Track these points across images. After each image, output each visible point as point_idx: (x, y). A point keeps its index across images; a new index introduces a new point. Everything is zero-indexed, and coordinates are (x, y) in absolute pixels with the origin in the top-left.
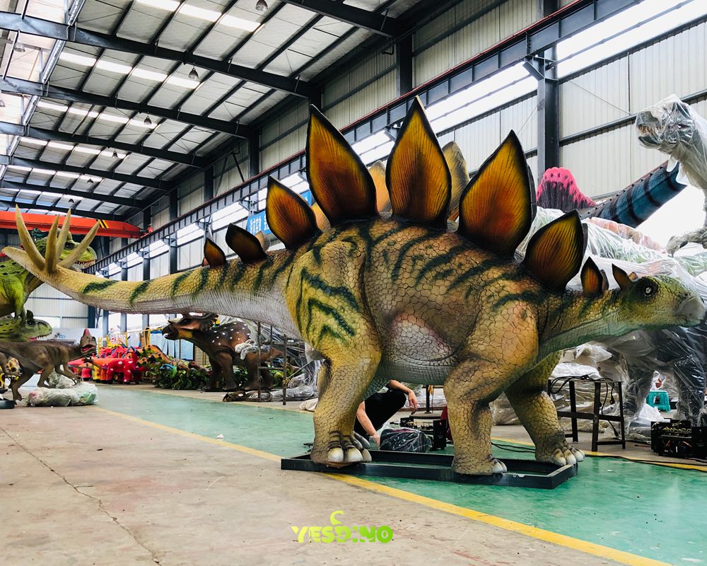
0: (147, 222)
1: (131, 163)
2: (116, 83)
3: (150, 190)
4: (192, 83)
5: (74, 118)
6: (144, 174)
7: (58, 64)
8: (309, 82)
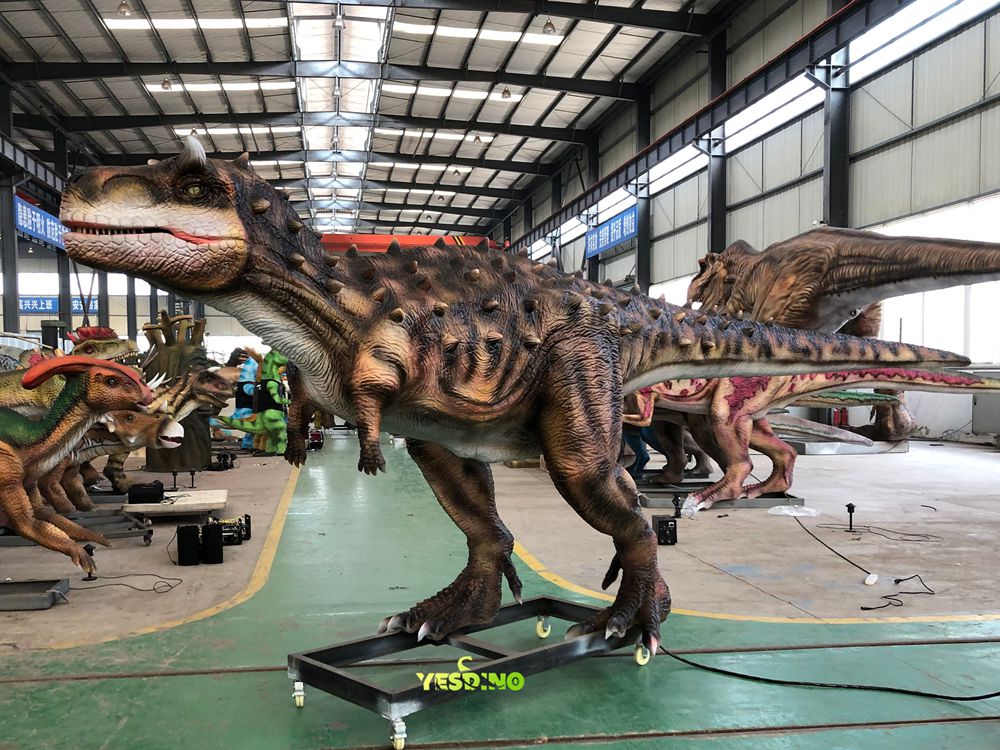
0: (508, 234)
1: (480, 176)
2: (441, 105)
3: (504, 201)
4: (515, 98)
5: (412, 139)
6: (496, 185)
7: (382, 95)
8: (637, 82)
